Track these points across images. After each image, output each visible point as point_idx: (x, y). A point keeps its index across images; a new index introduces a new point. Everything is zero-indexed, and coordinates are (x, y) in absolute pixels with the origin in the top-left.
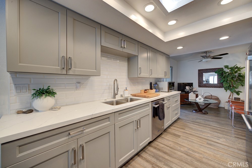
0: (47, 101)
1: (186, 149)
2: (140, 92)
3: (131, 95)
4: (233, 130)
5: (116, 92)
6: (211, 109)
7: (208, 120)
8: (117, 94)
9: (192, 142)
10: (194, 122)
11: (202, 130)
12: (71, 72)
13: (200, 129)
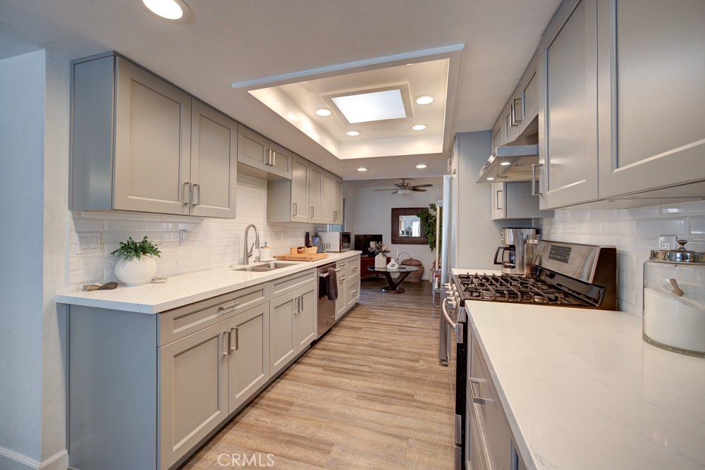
0: (144, 265)
1: (370, 342)
2: (289, 252)
3: (274, 257)
4: (434, 309)
5: (249, 251)
6: (409, 284)
7: (404, 302)
8: (251, 256)
9: (379, 332)
10: (382, 307)
11: (394, 315)
12: (195, 212)
13: (392, 315)
